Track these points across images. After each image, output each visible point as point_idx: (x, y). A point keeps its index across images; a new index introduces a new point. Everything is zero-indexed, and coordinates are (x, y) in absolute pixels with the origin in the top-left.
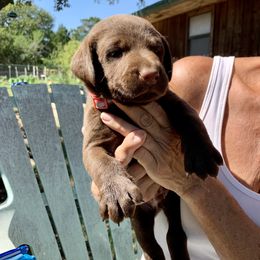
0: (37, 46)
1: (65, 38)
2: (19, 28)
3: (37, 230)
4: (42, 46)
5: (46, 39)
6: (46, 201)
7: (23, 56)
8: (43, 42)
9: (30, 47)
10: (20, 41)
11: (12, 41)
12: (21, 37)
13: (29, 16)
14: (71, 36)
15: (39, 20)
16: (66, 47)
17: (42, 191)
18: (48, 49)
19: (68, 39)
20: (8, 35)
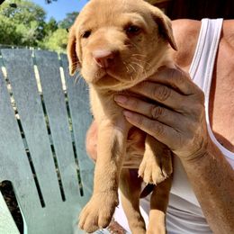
0: (33, 33)
1: (54, 27)
2: (20, 19)
3: (17, 168)
4: (37, 33)
5: (40, 28)
6: (26, 145)
7: (23, 40)
8: (38, 29)
9: (28, 33)
10: (21, 28)
11: (15, 28)
12: (22, 25)
13: (28, 10)
14: (59, 26)
15: (35, 13)
16: (55, 34)
17: (23, 136)
18: (41, 35)
19: (57, 28)
20: (13, 24)
